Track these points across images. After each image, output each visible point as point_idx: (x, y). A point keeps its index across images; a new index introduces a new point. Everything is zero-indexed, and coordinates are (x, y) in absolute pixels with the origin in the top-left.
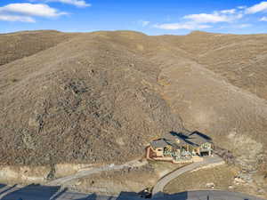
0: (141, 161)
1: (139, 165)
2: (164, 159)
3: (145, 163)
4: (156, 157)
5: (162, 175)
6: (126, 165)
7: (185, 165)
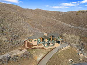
0: (21, 50)
1: (19, 53)
2: (39, 47)
3: (24, 51)
4: (33, 46)
5: (39, 59)
6: (6, 55)
7: (52, 50)
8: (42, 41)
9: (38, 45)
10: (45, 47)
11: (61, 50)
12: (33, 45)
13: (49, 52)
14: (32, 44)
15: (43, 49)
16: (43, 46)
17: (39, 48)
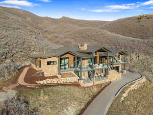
2: (63, 80)
8: (72, 65)
9: (59, 76)
10: (81, 82)
11: (129, 89)
12: (46, 75)
13: (94, 97)
14: (43, 73)
15: (76, 89)
16: (75, 79)
17: (64, 85)
